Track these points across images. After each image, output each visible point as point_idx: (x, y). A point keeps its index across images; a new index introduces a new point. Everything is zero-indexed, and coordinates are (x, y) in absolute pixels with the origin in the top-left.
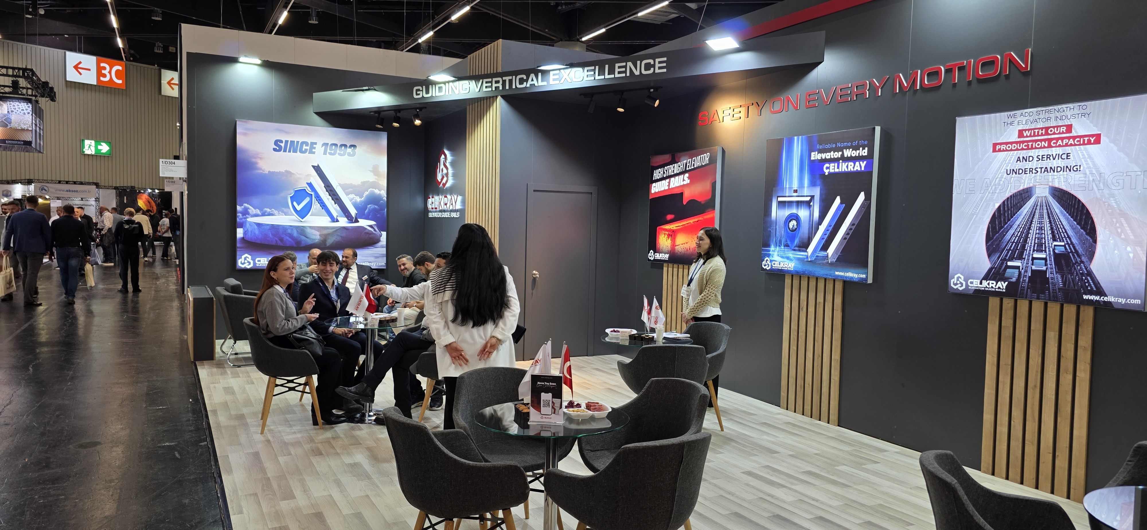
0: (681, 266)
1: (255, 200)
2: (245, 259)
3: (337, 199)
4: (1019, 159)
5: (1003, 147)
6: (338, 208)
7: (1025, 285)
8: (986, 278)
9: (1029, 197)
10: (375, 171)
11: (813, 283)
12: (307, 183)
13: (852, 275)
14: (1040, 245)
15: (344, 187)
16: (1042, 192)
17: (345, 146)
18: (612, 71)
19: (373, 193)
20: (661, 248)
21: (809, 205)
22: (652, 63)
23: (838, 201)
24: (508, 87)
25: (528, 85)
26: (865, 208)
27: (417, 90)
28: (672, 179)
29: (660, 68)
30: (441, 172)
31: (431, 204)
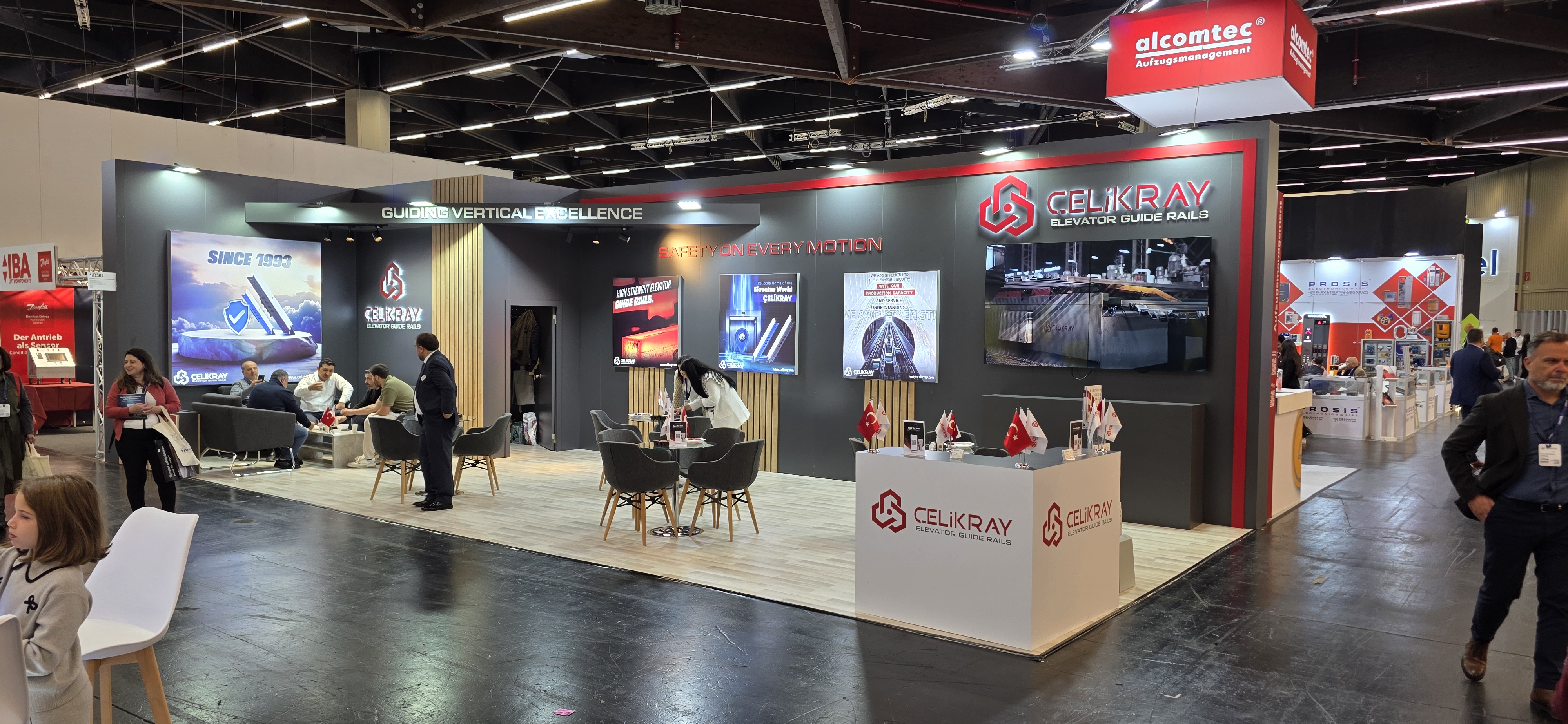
0: (647, 369)
1: (190, 314)
2: (181, 375)
3: (272, 311)
4: (877, 301)
5: (869, 293)
6: (274, 321)
7: (883, 372)
8: (863, 369)
9: (883, 322)
10: (310, 282)
11: (757, 377)
12: (243, 295)
13: (785, 370)
14: (889, 349)
15: (280, 299)
16: (889, 320)
17: (280, 257)
18: (594, 213)
19: (308, 305)
20: (627, 354)
21: (753, 323)
22: (630, 211)
23: (774, 320)
24: (490, 217)
25: (512, 217)
26: (792, 326)
27: (386, 211)
28: (636, 298)
29: (636, 216)
30: (389, 284)
31: (371, 315)
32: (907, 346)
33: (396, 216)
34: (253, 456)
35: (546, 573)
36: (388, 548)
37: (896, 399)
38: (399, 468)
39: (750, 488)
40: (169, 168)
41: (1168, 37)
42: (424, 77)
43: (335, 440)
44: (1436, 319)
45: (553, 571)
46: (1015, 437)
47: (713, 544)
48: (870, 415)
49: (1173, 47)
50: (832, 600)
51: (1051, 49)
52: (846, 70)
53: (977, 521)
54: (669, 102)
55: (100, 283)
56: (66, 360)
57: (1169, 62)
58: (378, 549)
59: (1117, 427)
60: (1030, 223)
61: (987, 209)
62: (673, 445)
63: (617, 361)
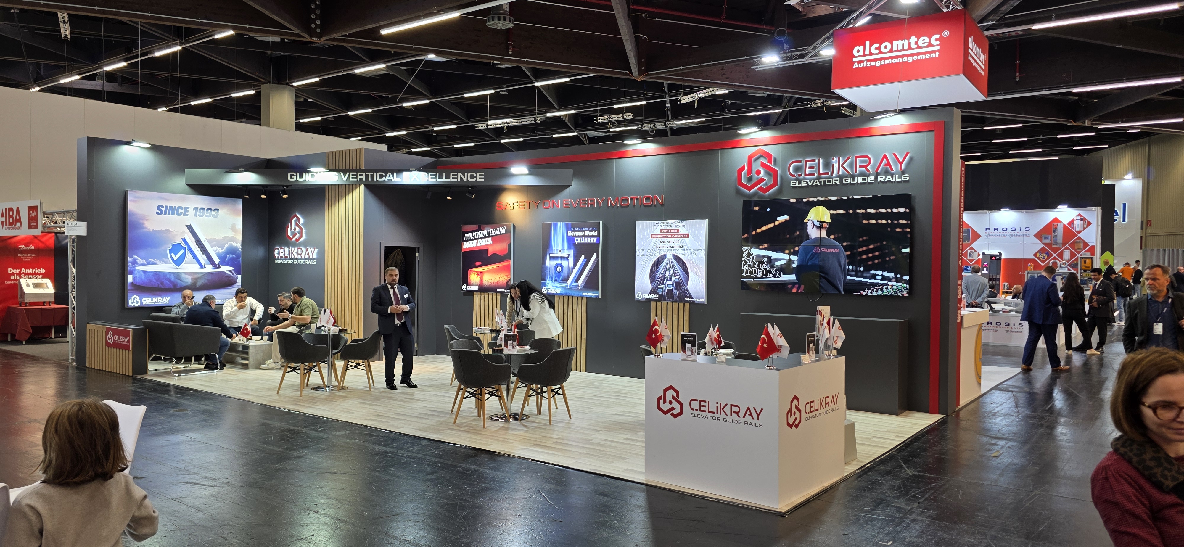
0: (487, 293)
1: (142, 253)
2: (134, 299)
3: (204, 251)
4: (661, 242)
5: (655, 236)
6: (205, 258)
7: (665, 295)
8: (650, 293)
9: (665, 258)
10: (233, 228)
11: (570, 300)
12: (182, 239)
13: (591, 294)
14: (670, 278)
16: (670, 256)
17: (211, 209)
18: (448, 177)
19: (231, 246)
20: (472, 282)
21: (567, 258)
22: (475, 175)
23: (583, 257)
24: (370, 179)
25: (386, 180)
26: (597, 261)
27: (291, 175)
28: (479, 240)
29: (480, 178)
30: (293, 230)
31: (279, 253)
32: (683, 276)
33: (299, 179)
34: (188, 360)
35: (410, 449)
36: (290, 431)
37: (675, 316)
38: (299, 369)
39: (564, 384)
40: (128, 143)
41: (877, 45)
42: (320, 75)
43: (250, 348)
44: (1081, 255)
45: (415, 448)
46: (765, 346)
47: (536, 427)
48: (656, 329)
49: (881, 52)
50: (627, 470)
51: (790, 54)
52: (637, 70)
53: (736, 409)
54: (504, 93)
55: (74, 230)
56: (48, 288)
57: (878, 64)
58: (282, 431)
59: (842, 337)
60: (775, 184)
61: (743, 173)
62: (506, 352)
63: (464, 288)
